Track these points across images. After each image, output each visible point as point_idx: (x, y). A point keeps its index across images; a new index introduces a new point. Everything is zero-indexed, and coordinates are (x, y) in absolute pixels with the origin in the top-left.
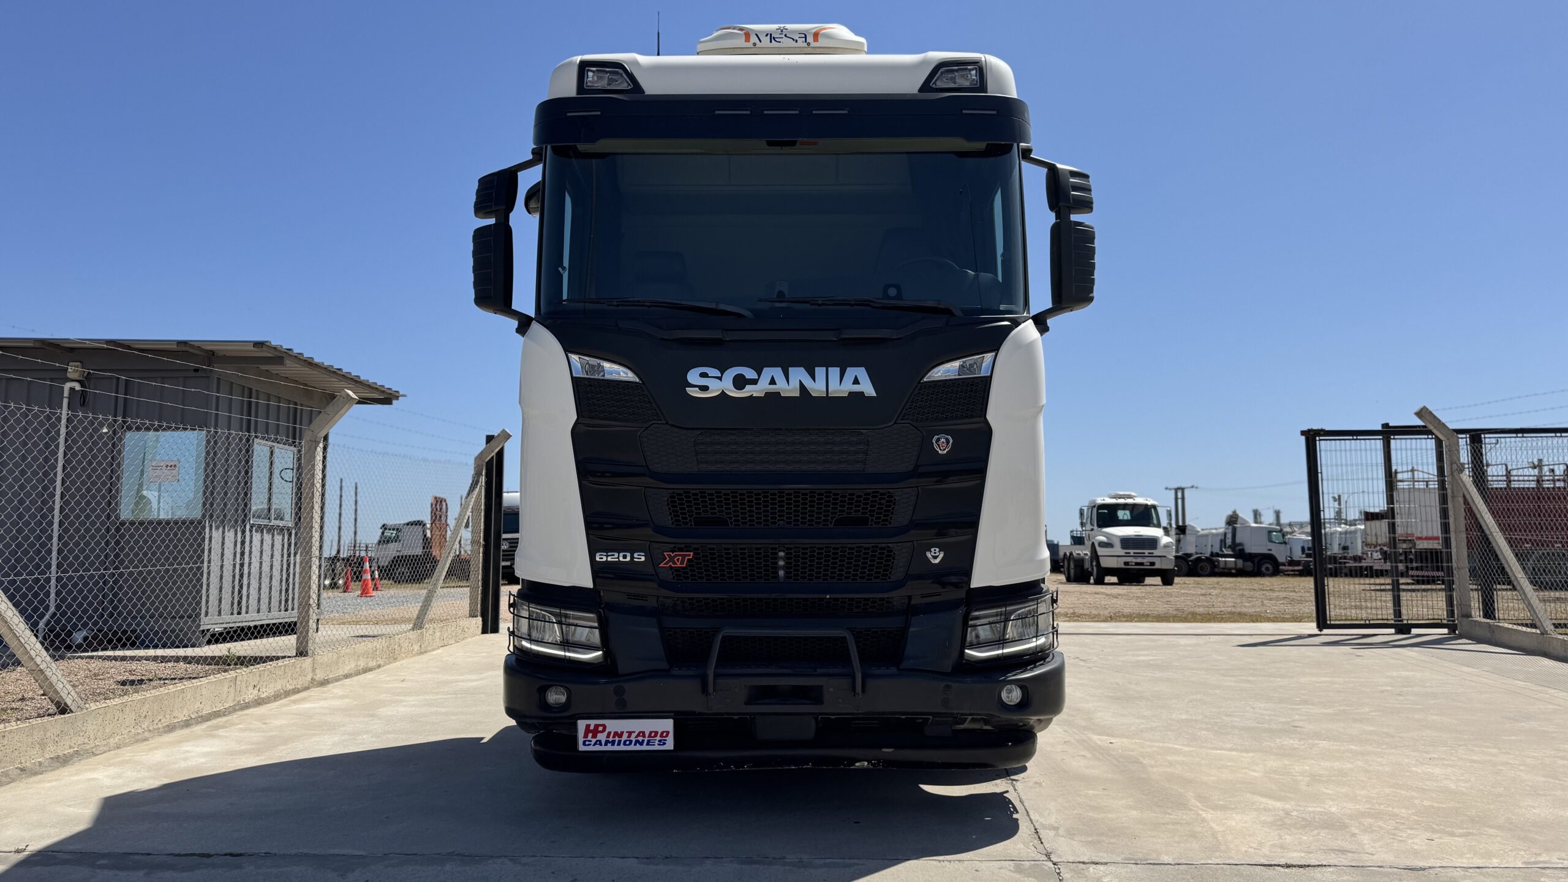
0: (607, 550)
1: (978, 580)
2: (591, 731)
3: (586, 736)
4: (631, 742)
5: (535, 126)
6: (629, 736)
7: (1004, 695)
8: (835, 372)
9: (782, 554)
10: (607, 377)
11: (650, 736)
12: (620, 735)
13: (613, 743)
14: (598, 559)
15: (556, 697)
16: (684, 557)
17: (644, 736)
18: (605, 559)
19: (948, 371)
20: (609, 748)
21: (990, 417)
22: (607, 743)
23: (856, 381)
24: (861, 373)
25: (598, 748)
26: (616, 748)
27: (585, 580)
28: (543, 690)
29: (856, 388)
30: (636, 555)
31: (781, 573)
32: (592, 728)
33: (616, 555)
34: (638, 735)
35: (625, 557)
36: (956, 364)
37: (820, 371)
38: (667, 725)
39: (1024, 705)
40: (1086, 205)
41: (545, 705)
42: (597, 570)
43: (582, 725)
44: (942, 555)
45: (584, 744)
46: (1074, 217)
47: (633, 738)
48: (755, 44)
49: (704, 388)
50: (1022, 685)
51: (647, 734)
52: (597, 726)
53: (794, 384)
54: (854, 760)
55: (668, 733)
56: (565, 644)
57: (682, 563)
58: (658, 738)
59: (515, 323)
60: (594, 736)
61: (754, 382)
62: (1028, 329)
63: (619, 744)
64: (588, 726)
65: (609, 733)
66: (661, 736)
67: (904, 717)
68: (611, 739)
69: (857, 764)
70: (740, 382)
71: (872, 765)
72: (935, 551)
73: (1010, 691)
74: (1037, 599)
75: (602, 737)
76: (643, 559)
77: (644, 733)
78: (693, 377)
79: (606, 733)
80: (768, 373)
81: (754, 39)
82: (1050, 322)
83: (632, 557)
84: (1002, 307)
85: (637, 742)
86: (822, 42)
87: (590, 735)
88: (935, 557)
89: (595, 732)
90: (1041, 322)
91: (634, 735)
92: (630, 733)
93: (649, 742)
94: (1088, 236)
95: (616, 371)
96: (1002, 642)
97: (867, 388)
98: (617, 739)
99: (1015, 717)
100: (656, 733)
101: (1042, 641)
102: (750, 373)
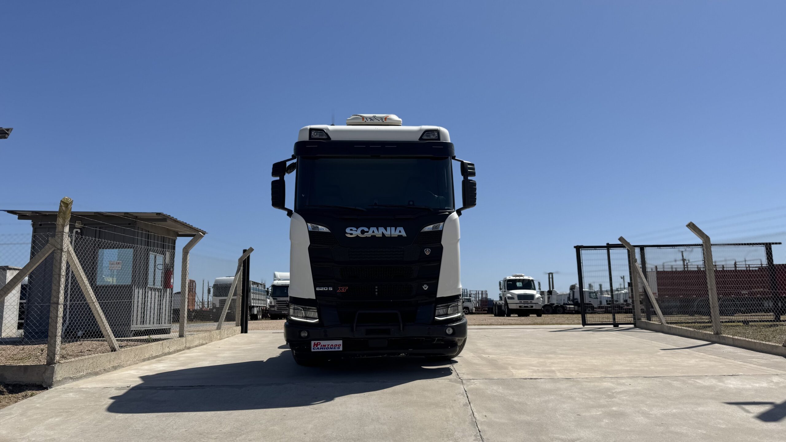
0: (320, 287)
1: (439, 295)
2: (316, 345)
3: (314, 346)
4: (328, 348)
5: (294, 150)
6: (328, 346)
7: (447, 331)
8: (393, 229)
9: (376, 287)
10: (320, 231)
11: (335, 346)
12: (325, 346)
13: (323, 348)
14: (317, 289)
15: (304, 334)
16: (345, 288)
17: (333, 346)
18: (319, 289)
19: (429, 228)
20: (322, 350)
21: (442, 243)
22: (321, 348)
23: (400, 232)
24: (402, 229)
25: (318, 350)
26: (324, 350)
27: (313, 297)
28: (300, 332)
29: (400, 234)
30: (329, 288)
31: (376, 293)
32: (316, 343)
33: (323, 288)
34: (331, 346)
35: (326, 289)
36: (432, 226)
37: (388, 229)
38: (340, 342)
39: (453, 334)
40: (473, 174)
41: (300, 336)
42: (317, 293)
43: (313, 343)
44: (427, 288)
45: (313, 349)
46: (469, 178)
47: (329, 347)
48: (365, 121)
49: (351, 234)
50: (453, 327)
51: (334, 345)
52: (318, 343)
53: (380, 232)
54: (399, 354)
55: (340, 345)
56: (306, 317)
57: (344, 290)
58: (337, 347)
59: (287, 212)
60: (317, 346)
61: (367, 232)
62: (455, 215)
63: (325, 349)
64: (315, 343)
65: (322, 345)
66: (338, 346)
67: (415, 338)
68: (322, 347)
69: (401, 354)
70: (363, 232)
71: (406, 354)
72: (425, 286)
73: (449, 330)
74: (458, 301)
75: (319, 347)
76: (332, 289)
77: (333, 345)
78: (348, 230)
79: (320, 345)
80: (372, 229)
81: (365, 120)
82: (462, 212)
83: (328, 289)
84: (446, 208)
85: (330, 348)
86: (387, 121)
87: (315, 346)
88: (425, 288)
89: (317, 345)
90: (459, 212)
91: (329, 346)
92: (328, 345)
93: (334, 348)
94: (474, 184)
95: (322, 229)
96: (447, 315)
97: (403, 234)
98: (324, 347)
99: (450, 338)
100: (337, 345)
101: (459, 314)
102: (366, 229)
